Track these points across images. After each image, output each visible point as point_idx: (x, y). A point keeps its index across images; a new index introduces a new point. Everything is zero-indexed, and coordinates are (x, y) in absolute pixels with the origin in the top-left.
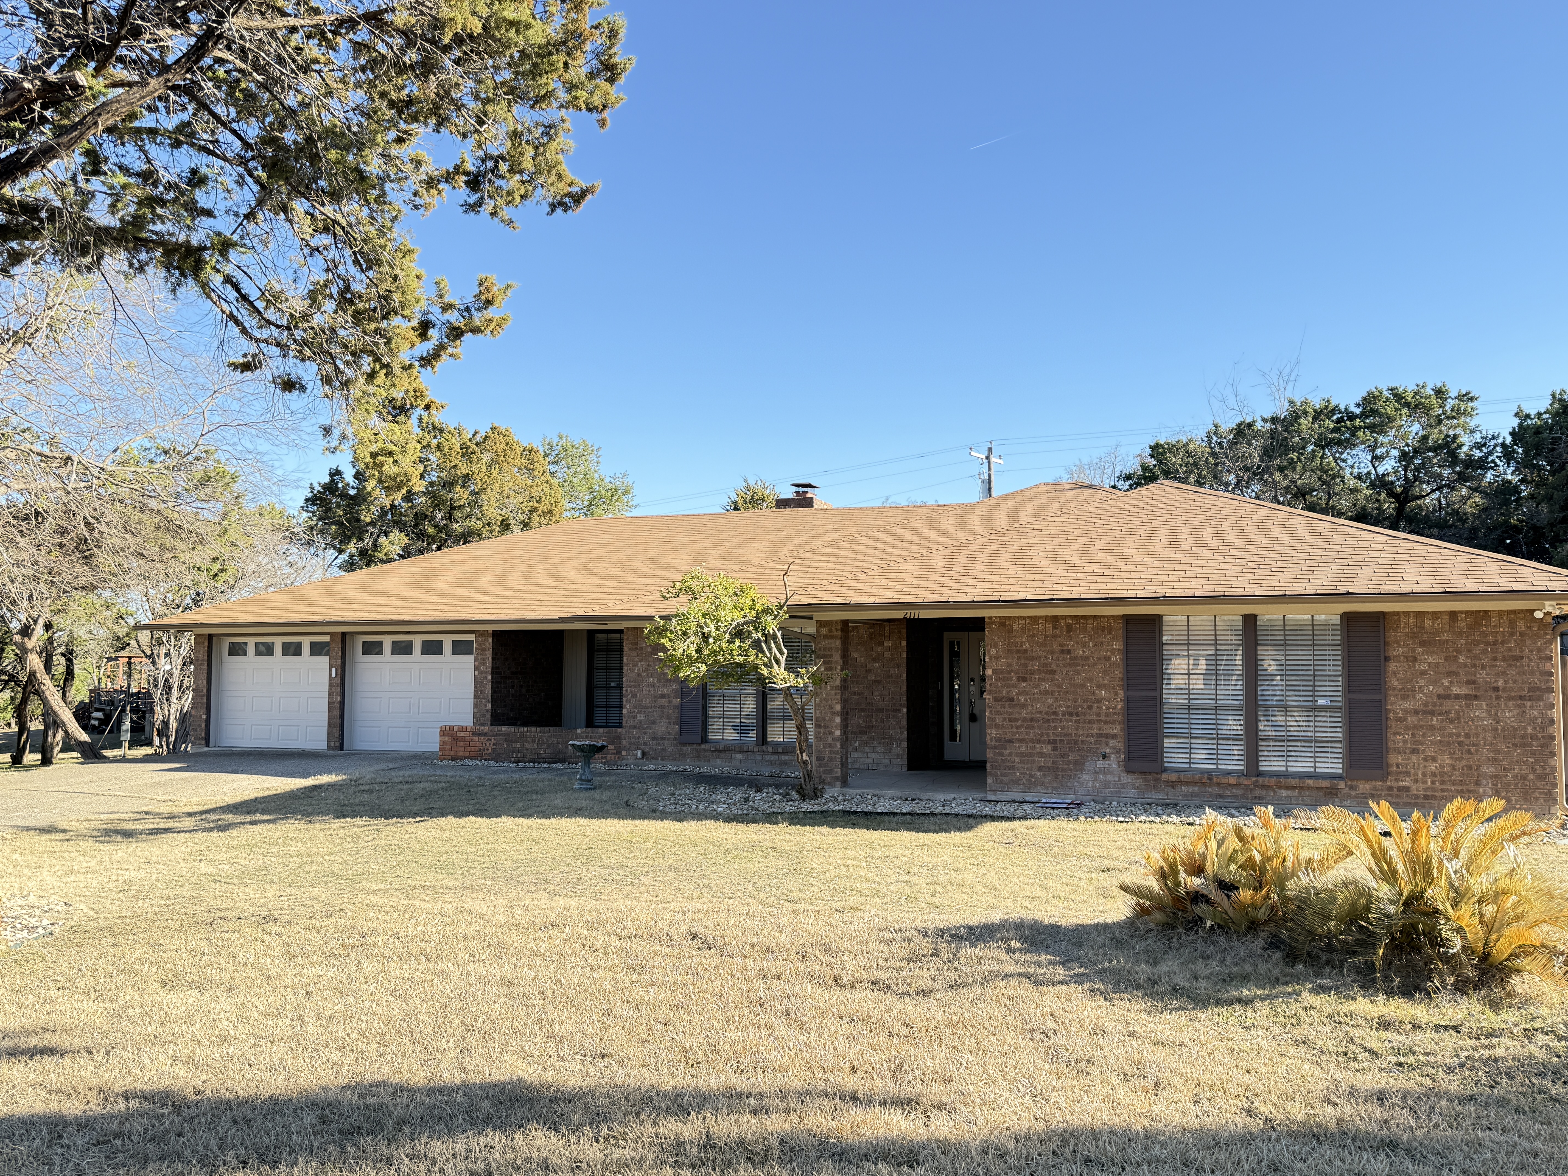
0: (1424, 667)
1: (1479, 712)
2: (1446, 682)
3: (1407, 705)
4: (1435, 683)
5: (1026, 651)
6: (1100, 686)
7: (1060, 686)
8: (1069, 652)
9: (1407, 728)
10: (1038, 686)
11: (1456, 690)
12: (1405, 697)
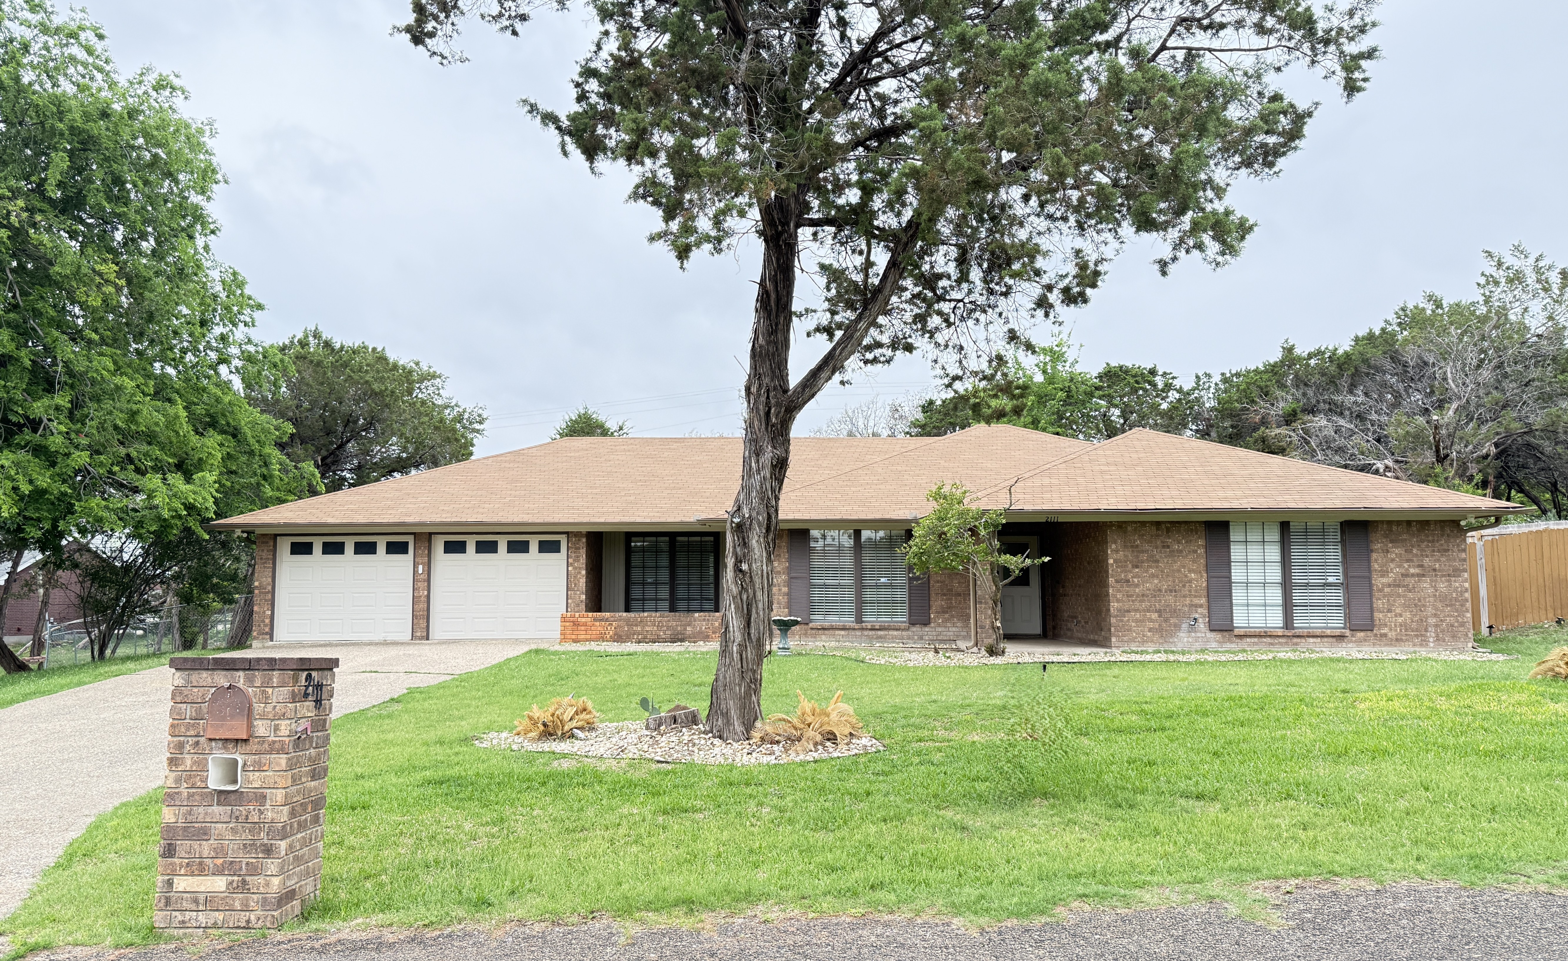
0: (1393, 556)
1: (1426, 584)
2: (1406, 565)
3: (1384, 580)
4: (1400, 566)
5: (1137, 546)
6: (1190, 571)
7: (1162, 571)
8: (1168, 547)
9: (1384, 596)
10: (1147, 571)
11: (1412, 571)
12: (1382, 576)
